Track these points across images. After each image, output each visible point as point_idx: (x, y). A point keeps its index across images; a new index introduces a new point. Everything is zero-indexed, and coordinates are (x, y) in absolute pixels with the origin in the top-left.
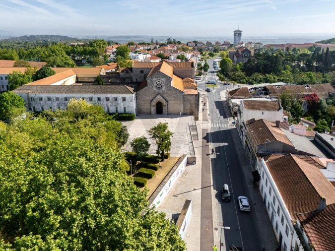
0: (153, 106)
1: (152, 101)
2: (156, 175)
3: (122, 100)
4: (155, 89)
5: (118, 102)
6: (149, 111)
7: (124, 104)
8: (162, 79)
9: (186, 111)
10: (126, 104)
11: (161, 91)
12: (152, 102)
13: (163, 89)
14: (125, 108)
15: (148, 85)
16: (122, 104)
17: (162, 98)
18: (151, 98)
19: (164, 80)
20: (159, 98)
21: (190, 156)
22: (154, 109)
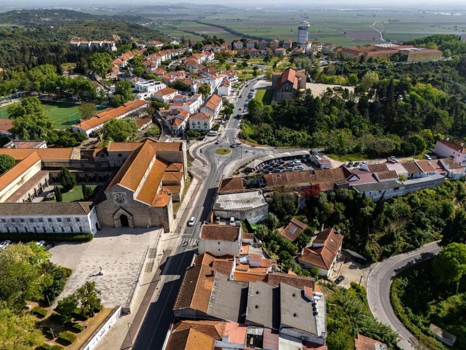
0: (116, 220)
1: (114, 214)
2: (78, 339)
3: (75, 220)
4: (115, 202)
5: (72, 223)
6: (112, 224)
7: (78, 225)
8: (122, 193)
9: (154, 224)
10: (81, 224)
11: (122, 205)
12: (114, 216)
13: (125, 203)
14: (80, 228)
15: (108, 198)
16: (76, 224)
17: (124, 212)
18: (113, 212)
19: (124, 193)
20: (121, 212)
21: (124, 306)
22: (118, 223)
